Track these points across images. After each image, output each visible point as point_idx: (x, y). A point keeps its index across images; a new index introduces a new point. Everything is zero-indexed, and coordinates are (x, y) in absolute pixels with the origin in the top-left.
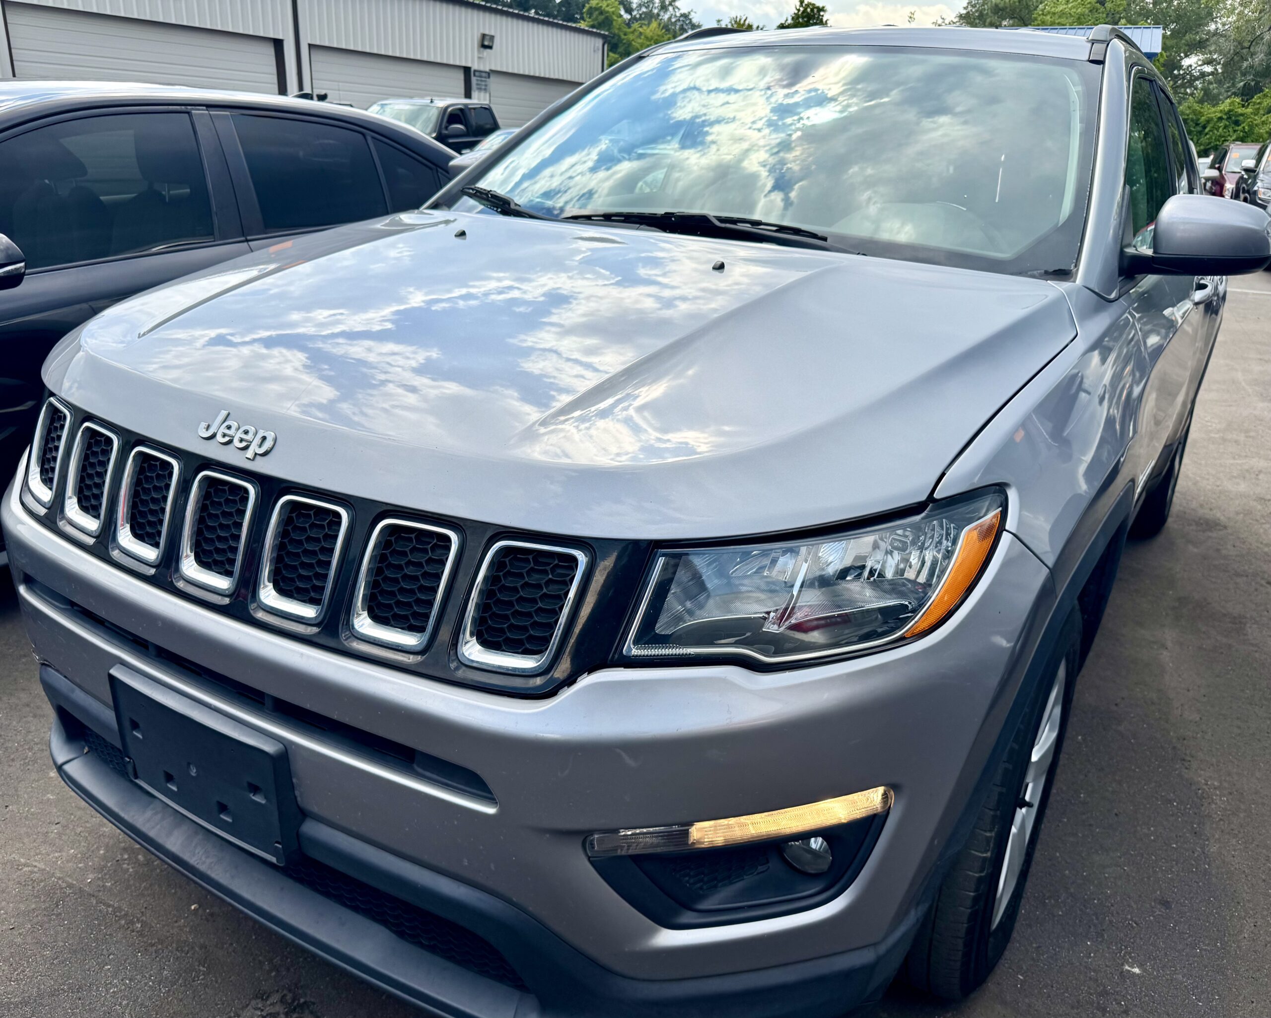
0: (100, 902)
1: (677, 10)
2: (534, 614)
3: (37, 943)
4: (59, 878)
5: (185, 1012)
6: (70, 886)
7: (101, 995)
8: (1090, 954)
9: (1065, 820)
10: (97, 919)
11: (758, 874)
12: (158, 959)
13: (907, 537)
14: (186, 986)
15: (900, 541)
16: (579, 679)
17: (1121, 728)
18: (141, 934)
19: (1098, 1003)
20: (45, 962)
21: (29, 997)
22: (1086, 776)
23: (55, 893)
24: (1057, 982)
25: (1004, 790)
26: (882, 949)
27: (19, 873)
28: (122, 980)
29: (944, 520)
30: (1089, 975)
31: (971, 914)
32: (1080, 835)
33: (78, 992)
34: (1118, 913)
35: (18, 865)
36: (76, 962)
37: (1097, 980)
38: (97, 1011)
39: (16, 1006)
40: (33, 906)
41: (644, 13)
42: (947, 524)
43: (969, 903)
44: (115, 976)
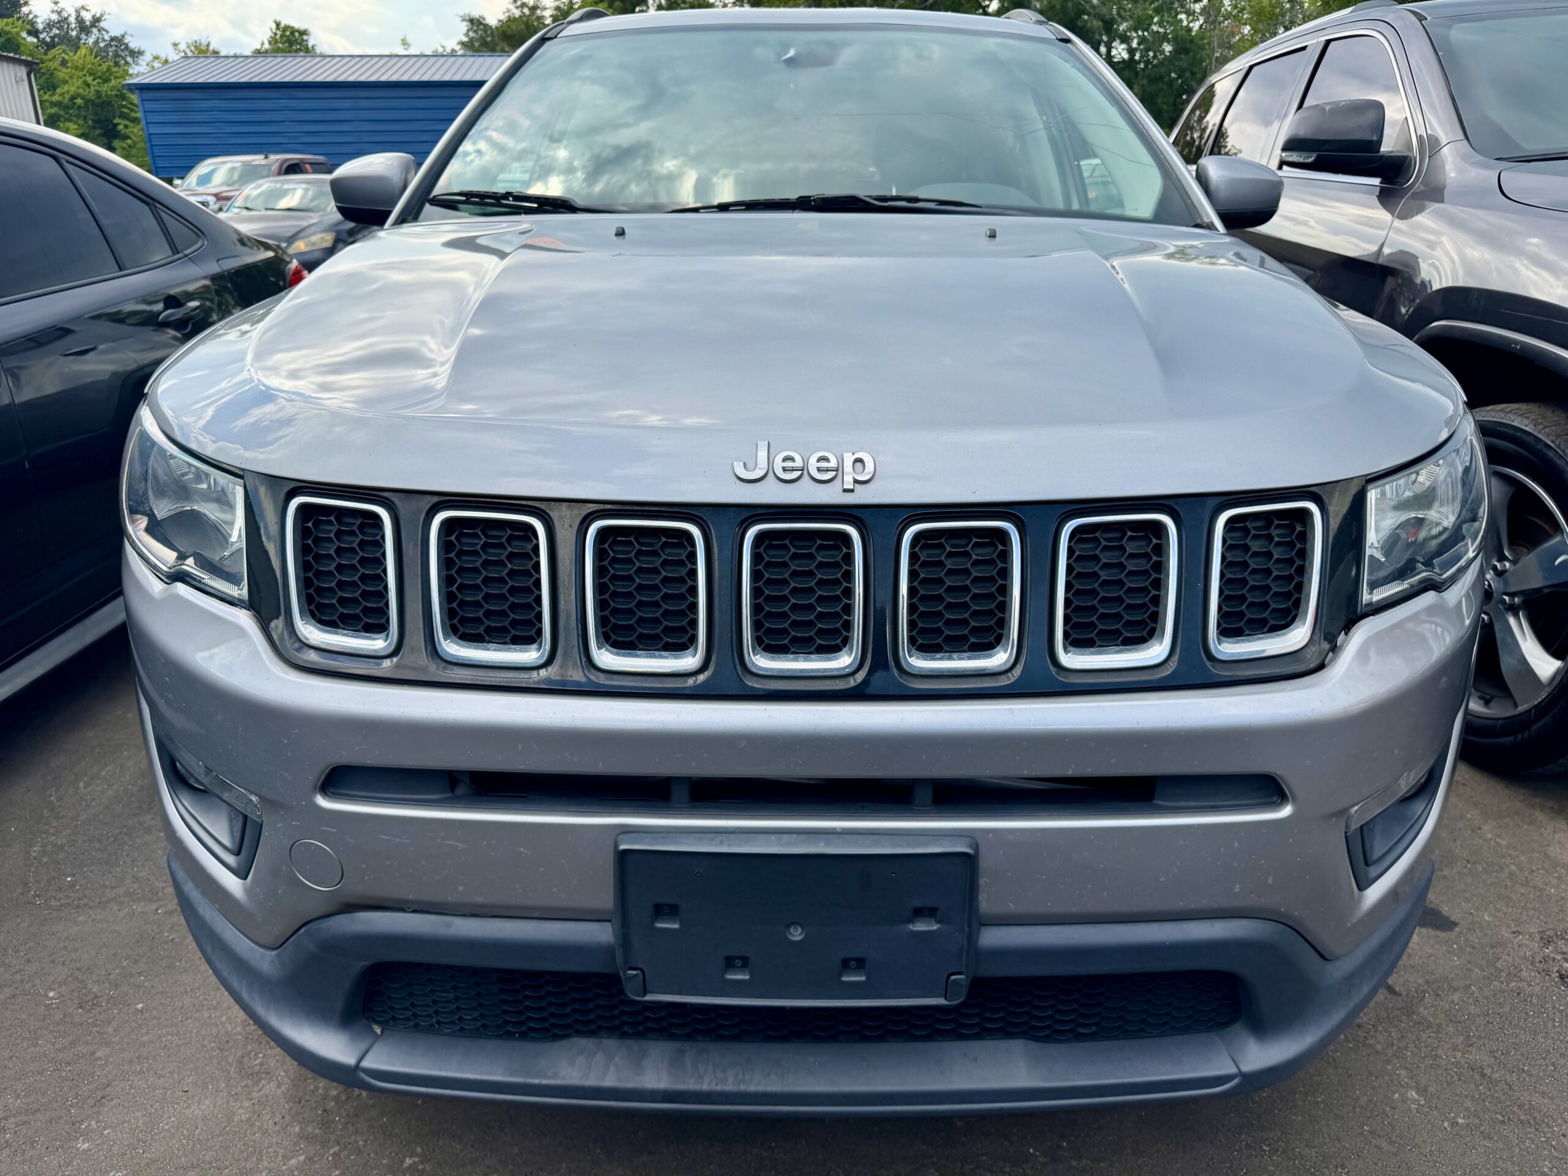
1: (104, 33)
16: (1339, 640)
41: (55, 36)
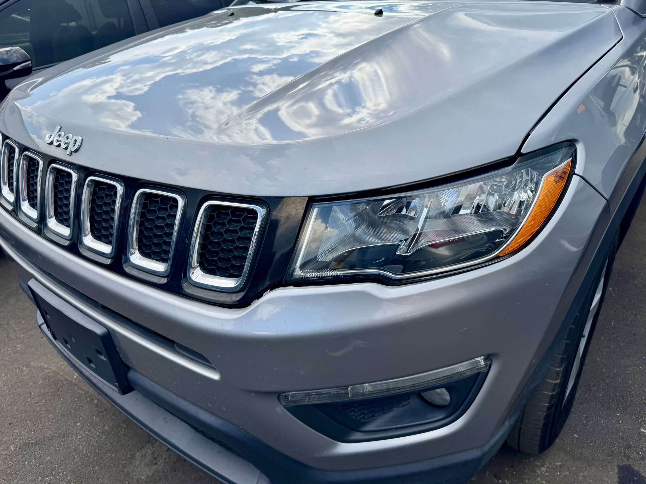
0: (79, 388)
2: (234, 250)
3: (47, 410)
4: (61, 376)
5: (113, 450)
6: (66, 380)
7: (73, 439)
8: (619, 421)
9: (603, 338)
10: (77, 398)
11: (402, 406)
12: (103, 420)
13: (502, 182)
14: (115, 435)
15: (497, 186)
16: (264, 294)
17: (636, 282)
18: (97, 406)
19: (625, 453)
20: (49, 421)
21: (39, 440)
22: (615, 311)
23: (58, 384)
24: (599, 439)
25: (569, 342)
26: (486, 448)
27: (43, 373)
28: (84, 431)
29: (529, 169)
30: (618, 435)
31: (546, 416)
32: (612, 347)
33: (63, 438)
34: (636, 395)
35: (43, 369)
36: (64, 421)
37: (624, 438)
38: (70, 448)
39: (32, 444)
40: (47, 391)
42: (531, 172)
43: (545, 409)
44: (81, 429)
